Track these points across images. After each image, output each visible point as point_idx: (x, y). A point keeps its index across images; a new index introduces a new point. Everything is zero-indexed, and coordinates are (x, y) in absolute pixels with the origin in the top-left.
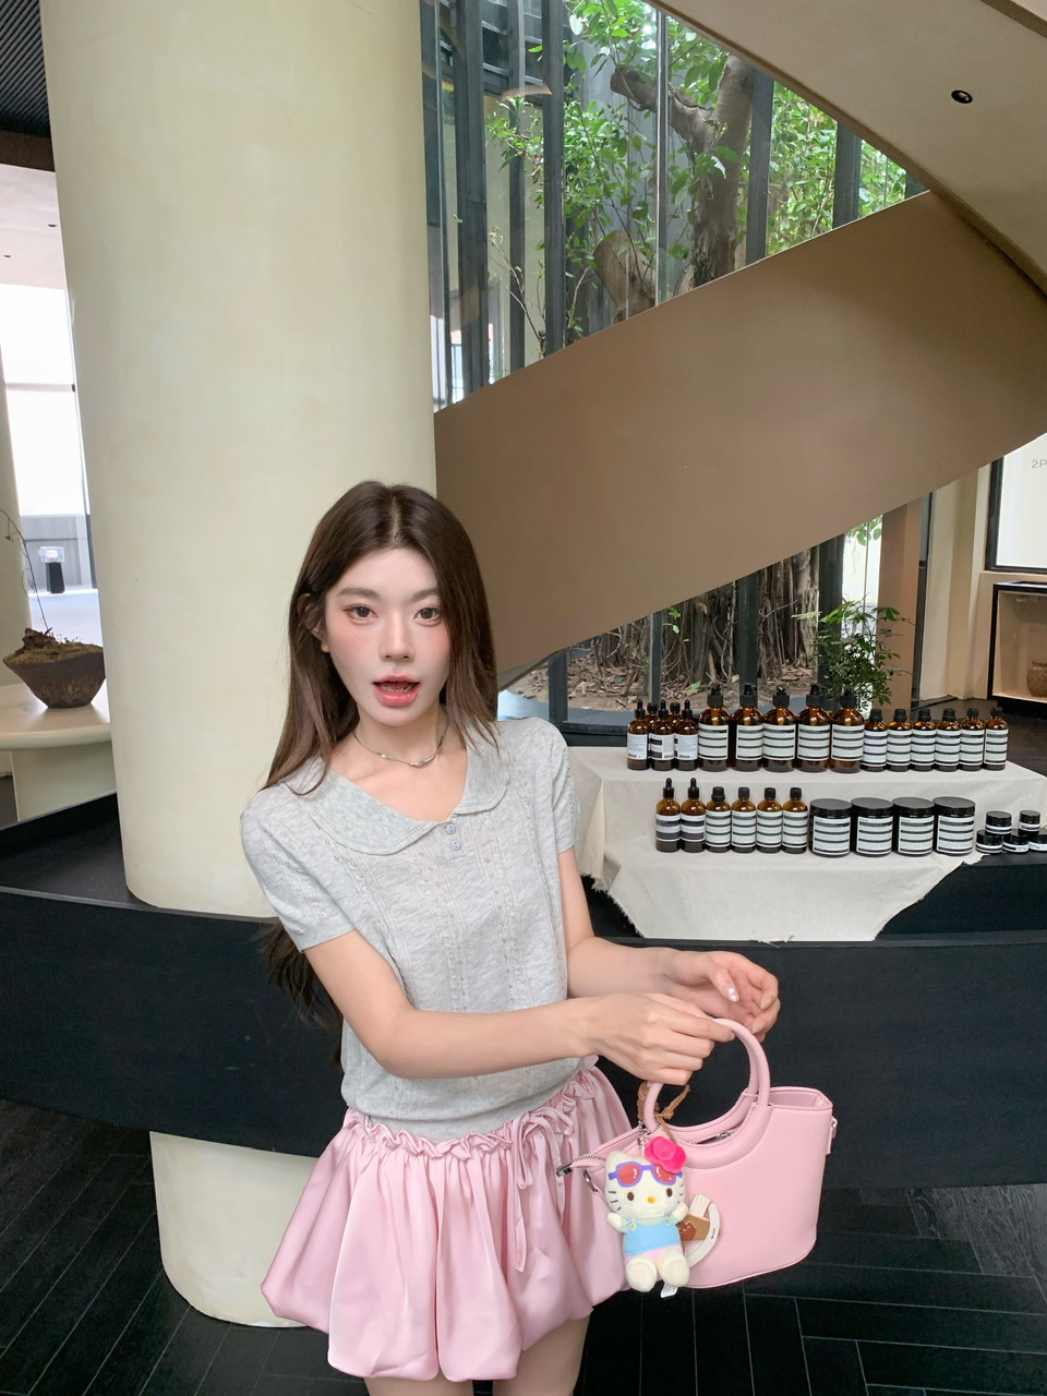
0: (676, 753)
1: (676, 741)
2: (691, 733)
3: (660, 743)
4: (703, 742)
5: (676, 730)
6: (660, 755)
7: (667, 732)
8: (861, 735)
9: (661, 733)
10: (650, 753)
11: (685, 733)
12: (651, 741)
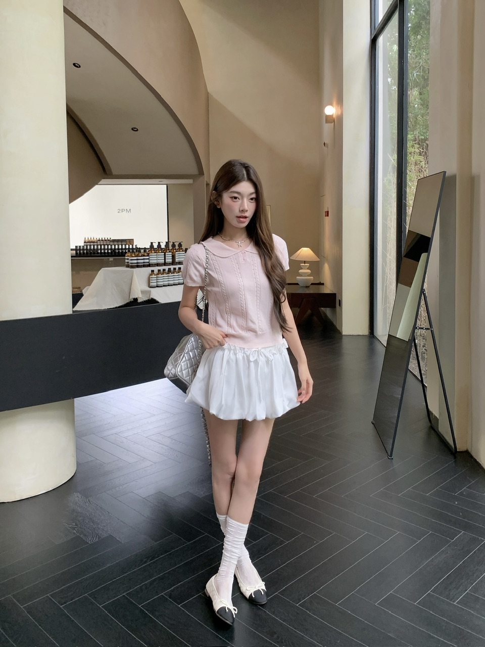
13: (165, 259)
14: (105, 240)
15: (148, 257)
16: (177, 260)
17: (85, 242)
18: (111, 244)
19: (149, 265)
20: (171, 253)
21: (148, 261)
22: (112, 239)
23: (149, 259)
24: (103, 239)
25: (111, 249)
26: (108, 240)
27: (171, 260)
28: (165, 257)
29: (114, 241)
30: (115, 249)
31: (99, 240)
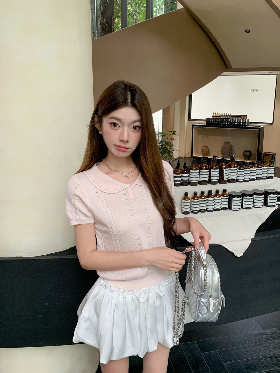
8: (237, 171)
13: (210, 177)
14: (227, 115)
15: (188, 175)
16: (225, 178)
17: (213, 116)
18: (230, 118)
19: (189, 183)
20: (218, 170)
21: (187, 178)
22: (231, 114)
23: (189, 176)
24: (226, 114)
25: (230, 122)
26: (229, 115)
27: (218, 178)
28: (210, 174)
29: (233, 116)
30: (233, 122)
31: (222, 115)
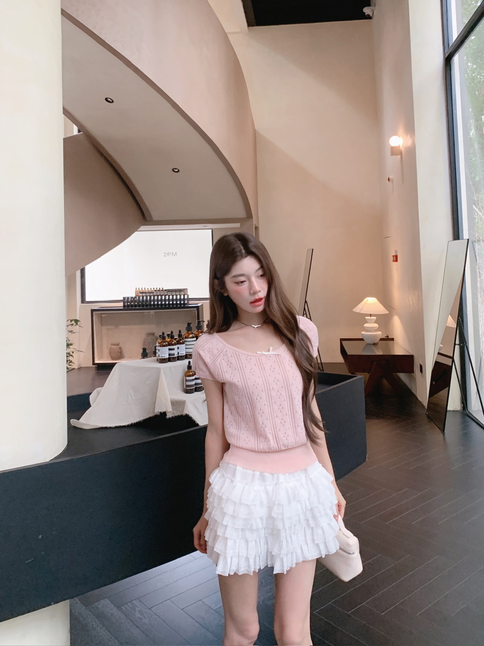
0: (178, 353)
1: (178, 348)
2: (183, 343)
3: (173, 349)
4: (188, 347)
5: (178, 343)
6: (174, 354)
7: (175, 344)
9: (173, 345)
10: (169, 355)
11: (181, 344)
12: (170, 349)
